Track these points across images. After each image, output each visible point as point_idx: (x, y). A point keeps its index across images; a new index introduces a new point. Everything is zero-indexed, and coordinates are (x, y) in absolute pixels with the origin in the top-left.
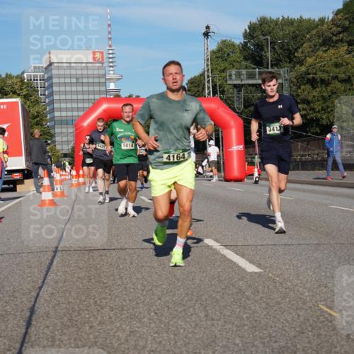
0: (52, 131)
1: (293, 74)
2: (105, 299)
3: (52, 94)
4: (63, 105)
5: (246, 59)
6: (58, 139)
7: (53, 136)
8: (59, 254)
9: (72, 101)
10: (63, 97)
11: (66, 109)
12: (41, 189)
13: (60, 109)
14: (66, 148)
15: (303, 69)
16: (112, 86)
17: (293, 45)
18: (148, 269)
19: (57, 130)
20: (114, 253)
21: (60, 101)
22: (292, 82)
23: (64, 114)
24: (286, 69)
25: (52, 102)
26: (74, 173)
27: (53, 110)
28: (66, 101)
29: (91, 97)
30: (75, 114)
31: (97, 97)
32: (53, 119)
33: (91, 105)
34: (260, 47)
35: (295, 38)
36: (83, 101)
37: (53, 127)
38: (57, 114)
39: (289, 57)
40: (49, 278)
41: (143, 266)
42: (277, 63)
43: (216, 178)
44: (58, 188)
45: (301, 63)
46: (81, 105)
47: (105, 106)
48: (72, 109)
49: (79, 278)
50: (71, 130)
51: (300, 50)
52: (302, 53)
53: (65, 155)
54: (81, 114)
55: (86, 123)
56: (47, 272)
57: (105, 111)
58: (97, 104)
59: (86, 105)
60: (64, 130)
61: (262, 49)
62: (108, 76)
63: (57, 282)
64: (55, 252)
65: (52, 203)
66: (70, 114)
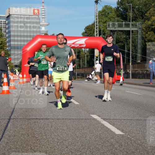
0: (9, 52)
1: (144, 25)
2: (37, 146)
3: (9, 32)
4: (16, 38)
5: (118, 16)
6: (12, 57)
7: (9, 55)
8: (11, 121)
9: (21, 36)
10: (16, 34)
11: (18, 41)
12: (2, 84)
13: (14, 41)
14: (17, 62)
15: (150, 23)
16: (43, 29)
17: (144, 9)
18: (61, 131)
19: (12, 52)
20: (42, 121)
21: (14, 36)
22: (143, 30)
23: (16, 43)
24: (140, 22)
25: (10, 36)
26: (21, 76)
27: (10, 41)
28: (18, 36)
29: (32, 34)
30: (22, 43)
31: (35, 34)
32: (10, 46)
33: (31, 39)
34: (126, 10)
35: (145, 5)
36: (27, 36)
37: (10, 50)
38: (12, 43)
39: (142, 16)
40: (5, 134)
41: (58, 129)
42: (135, 19)
43: (99, 82)
44: (12, 84)
45: (148, 19)
46: (26, 39)
47: (39, 40)
48: (21, 41)
49: (22, 134)
50: (20, 52)
51: (148, 12)
52: (149, 14)
53: (16, 66)
54: (26, 43)
55: (28, 49)
56: (5, 130)
57: (39, 42)
58: (35, 38)
59: (29, 39)
60: (16, 52)
61: (127, 11)
62: (41, 24)
63: (10, 136)
64: (10, 119)
65: (8, 92)
66: (19, 43)
